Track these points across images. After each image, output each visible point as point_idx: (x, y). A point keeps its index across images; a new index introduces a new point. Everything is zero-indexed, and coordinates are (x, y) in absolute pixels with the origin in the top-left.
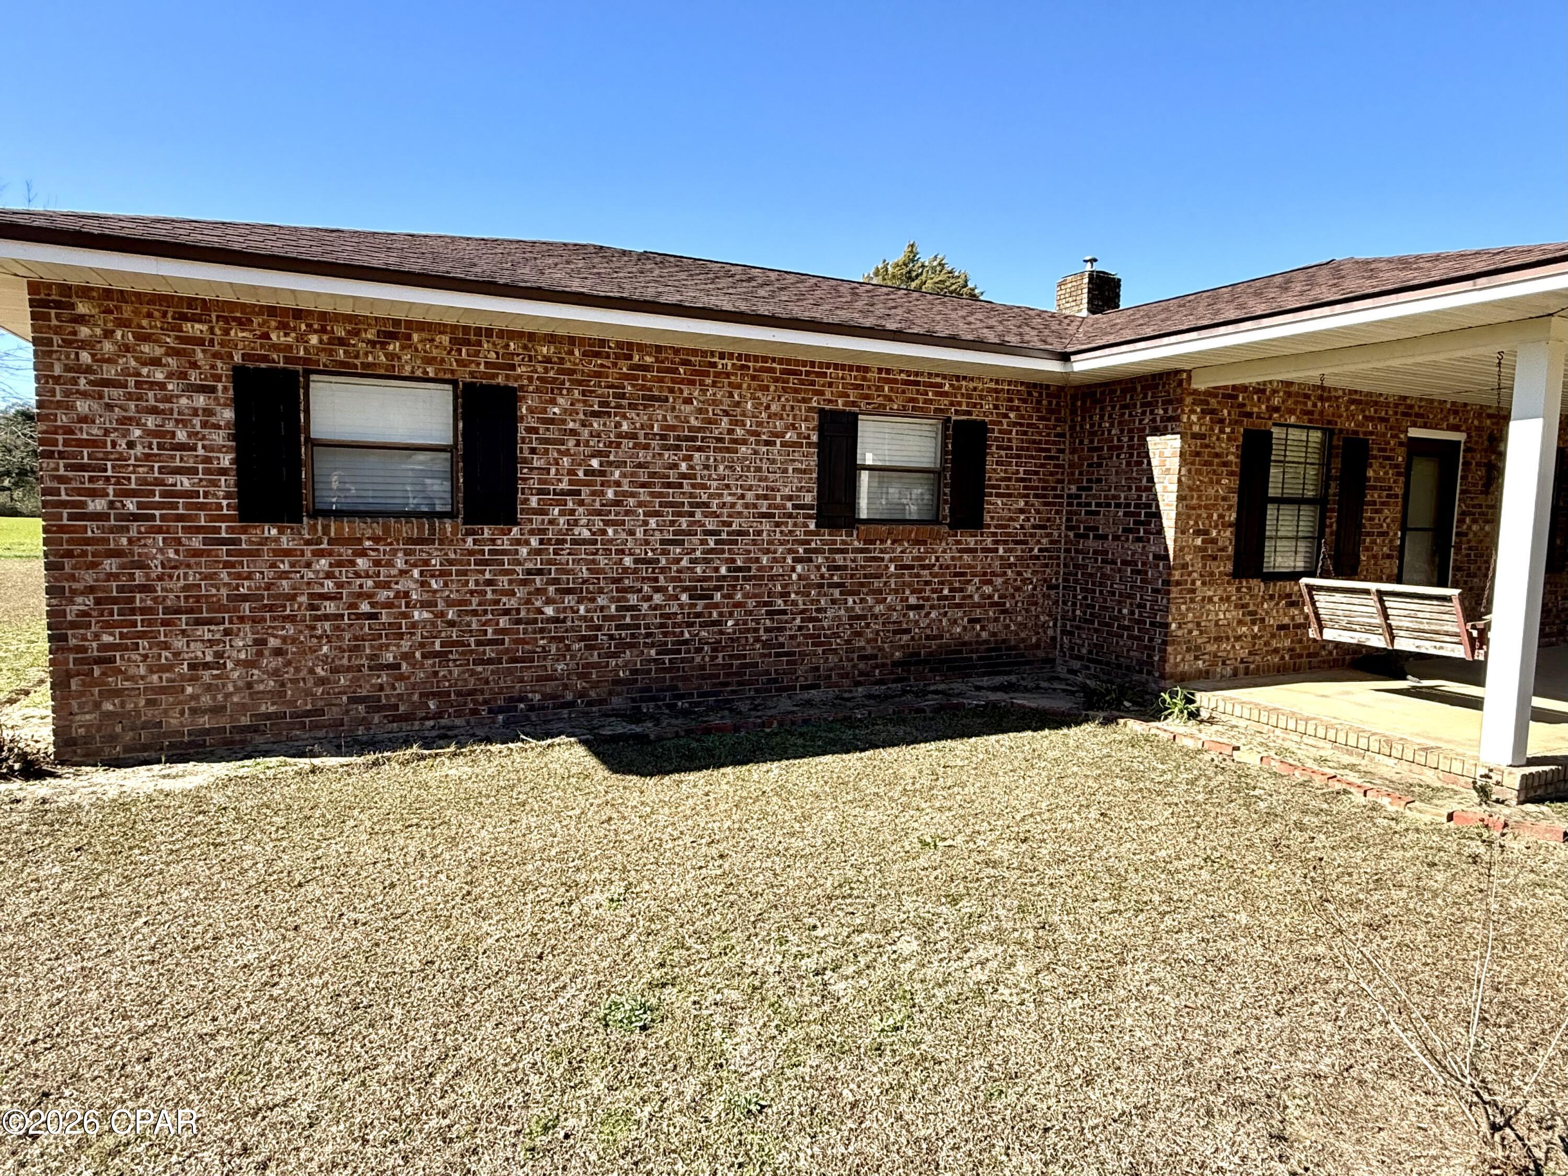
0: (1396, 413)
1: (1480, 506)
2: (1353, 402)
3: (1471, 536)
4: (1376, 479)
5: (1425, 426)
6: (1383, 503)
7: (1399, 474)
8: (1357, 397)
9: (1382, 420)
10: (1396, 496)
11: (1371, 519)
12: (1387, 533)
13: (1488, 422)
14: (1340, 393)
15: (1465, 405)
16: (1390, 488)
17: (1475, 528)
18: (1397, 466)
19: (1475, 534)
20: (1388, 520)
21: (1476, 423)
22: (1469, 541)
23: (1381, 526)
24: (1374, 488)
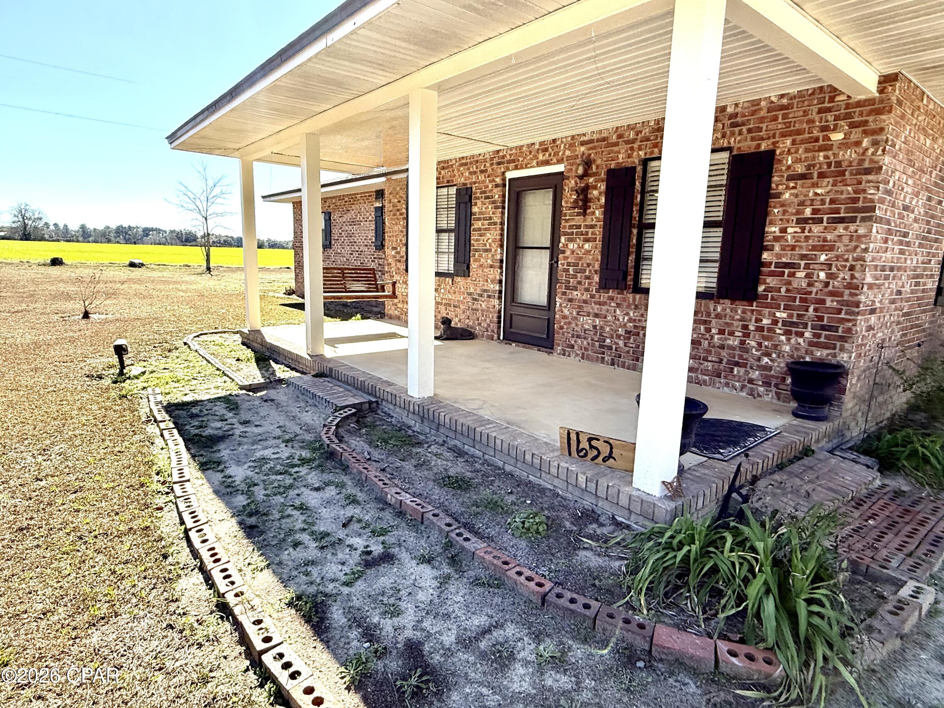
0: (492, 164)
1: (579, 227)
2: (462, 165)
3: (568, 253)
4: (480, 213)
5: (516, 168)
6: (486, 229)
7: (496, 208)
8: (464, 161)
9: (482, 172)
10: (495, 224)
11: (477, 240)
12: (490, 250)
13: (583, 149)
14: (454, 162)
15: (554, 141)
16: (490, 218)
17: (571, 246)
18: (494, 202)
19: (573, 252)
20: (490, 241)
21: (568, 153)
22: (566, 258)
23: (485, 245)
24: (479, 219)
